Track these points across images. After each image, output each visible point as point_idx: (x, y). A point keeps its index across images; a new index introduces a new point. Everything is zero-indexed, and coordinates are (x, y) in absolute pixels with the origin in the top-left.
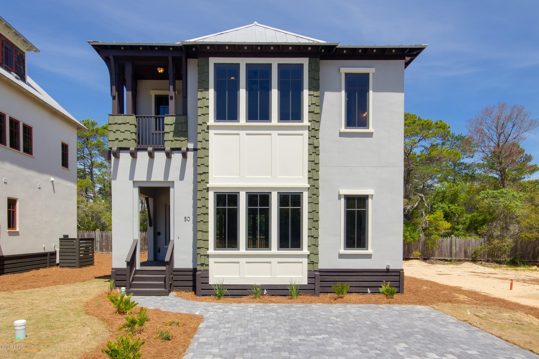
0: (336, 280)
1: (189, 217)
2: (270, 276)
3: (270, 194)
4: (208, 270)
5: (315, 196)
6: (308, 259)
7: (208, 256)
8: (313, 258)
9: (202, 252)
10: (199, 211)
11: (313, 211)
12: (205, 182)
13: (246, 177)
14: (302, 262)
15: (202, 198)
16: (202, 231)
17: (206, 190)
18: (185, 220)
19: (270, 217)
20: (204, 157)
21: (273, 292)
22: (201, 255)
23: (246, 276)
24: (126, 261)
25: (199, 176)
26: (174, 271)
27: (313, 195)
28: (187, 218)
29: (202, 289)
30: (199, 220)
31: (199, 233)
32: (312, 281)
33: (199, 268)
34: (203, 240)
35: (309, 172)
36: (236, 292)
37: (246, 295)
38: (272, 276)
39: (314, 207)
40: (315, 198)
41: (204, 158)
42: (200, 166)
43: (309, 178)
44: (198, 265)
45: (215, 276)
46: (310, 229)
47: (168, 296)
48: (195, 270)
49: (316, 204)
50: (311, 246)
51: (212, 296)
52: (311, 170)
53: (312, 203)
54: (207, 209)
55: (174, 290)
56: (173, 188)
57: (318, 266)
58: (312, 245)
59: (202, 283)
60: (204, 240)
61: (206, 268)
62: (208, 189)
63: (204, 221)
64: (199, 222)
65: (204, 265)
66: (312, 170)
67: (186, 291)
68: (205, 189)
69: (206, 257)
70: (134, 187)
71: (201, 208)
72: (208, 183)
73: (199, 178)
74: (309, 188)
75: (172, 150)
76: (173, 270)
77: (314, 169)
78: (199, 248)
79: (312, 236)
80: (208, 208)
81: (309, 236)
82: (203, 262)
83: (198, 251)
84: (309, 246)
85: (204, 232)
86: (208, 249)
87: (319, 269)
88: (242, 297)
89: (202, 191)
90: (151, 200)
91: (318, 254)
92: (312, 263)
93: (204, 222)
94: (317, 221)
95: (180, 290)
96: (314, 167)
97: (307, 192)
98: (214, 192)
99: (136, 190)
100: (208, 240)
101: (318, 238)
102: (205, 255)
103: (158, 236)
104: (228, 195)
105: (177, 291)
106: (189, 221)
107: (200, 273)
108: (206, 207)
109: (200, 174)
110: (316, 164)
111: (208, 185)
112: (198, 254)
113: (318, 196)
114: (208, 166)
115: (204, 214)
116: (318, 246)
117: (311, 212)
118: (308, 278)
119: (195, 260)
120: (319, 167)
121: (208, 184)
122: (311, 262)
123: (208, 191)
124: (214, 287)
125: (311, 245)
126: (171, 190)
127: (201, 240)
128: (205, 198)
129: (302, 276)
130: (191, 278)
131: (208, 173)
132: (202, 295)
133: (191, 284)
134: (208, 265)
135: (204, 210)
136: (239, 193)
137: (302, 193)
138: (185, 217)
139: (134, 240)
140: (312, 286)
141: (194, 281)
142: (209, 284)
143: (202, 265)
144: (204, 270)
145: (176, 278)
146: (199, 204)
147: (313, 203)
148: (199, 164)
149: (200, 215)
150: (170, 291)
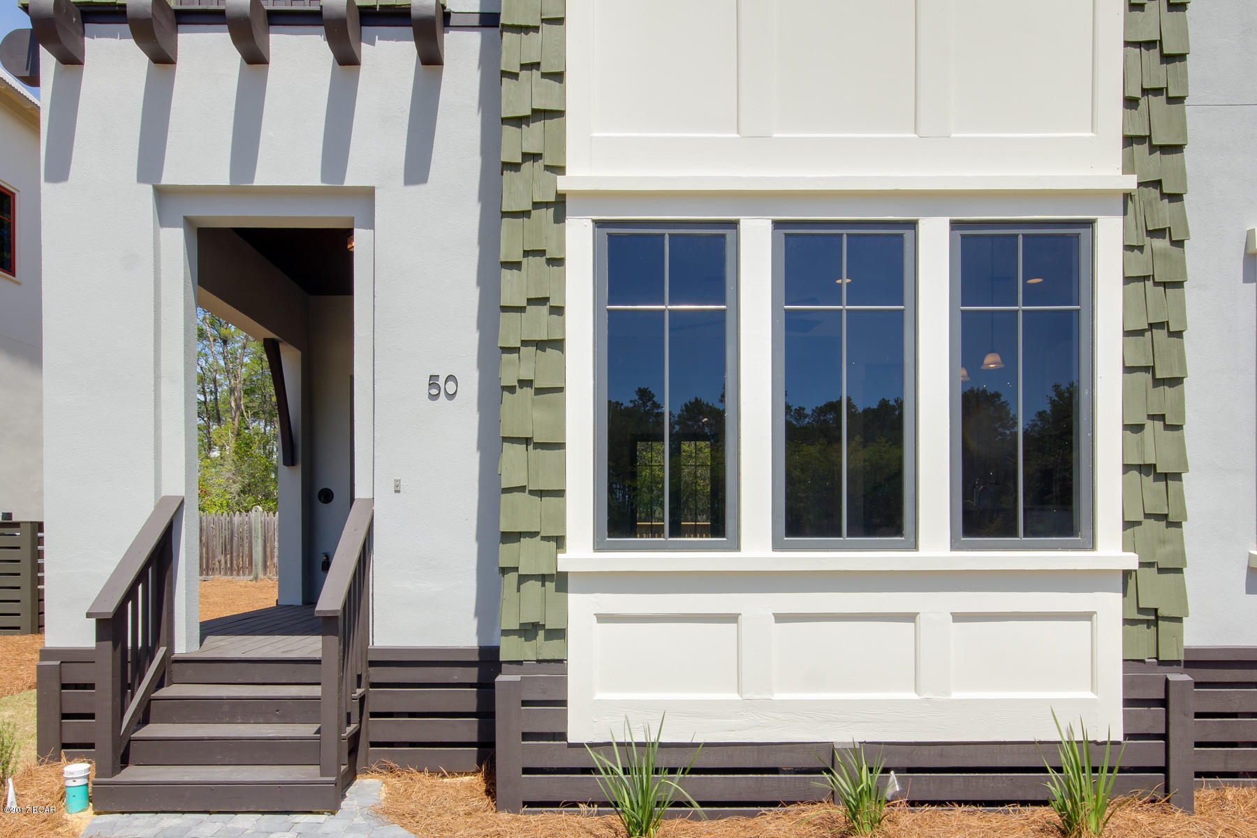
0: (1234, 711)
1: (450, 378)
2: (912, 696)
3: (908, 234)
4: (561, 661)
5: (1161, 244)
6: (1125, 595)
7: (561, 581)
8: (1154, 592)
9: (528, 557)
10: (512, 330)
11: (1152, 326)
12: (547, 168)
13: (775, 135)
14: (1088, 616)
15: (527, 253)
16: (527, 441)
17: (551, 211)
18: (434, 392)
19: (908, 360)
20: (538, 23)
21: (928, 785)
22: (523, 579)
23: (778, 696)
24: (89, 615)
25: (508, 130)
26: (373, 664)
27: (1154, 233)
28: (441, 382)
29: (526, 771)
30: (509, 379)
31: (513, 453)
32: (1152, 719)
33: (510, 649)
34: (532, 492)
35: (1130, 103)
36: (719, 786)
37: (774, 804)
38: (922, 697)
39: (1158, 304)
40: (1165, 255)
41: (536, 29)
42: (514, 76)
43: (1129, 141)
44: (506, 633)
45: (599, 696)
46: (1136, 428)
47: (333, 813)
48: (488, 660)
49: (1165, 285)
50: (1139, 523)
51: (583, 808)
52: (1138, 94)
53: (1144, 278)
54: (555, 317)
55: (374, 767)
56: (370, 225)
57: (1179, 636)
58: (1147, 516)
59: (526, 736)
60: (541, 493)
61: (548, 649)
62: (559, 206)
63: (537, 385)
64: (511, 389)
65: (541, 633)
66: (1145, 92)
67: (434, 772)
68: (546, 205)
69: (551, 586)
70: (163, 218)
71: (521, 309)
72: (559, 170)
73: (513, 143)
74: (1127, 196)
75: (362, 25)
76: (372, 658)
77: (1157, 91)
78: (511, 537)
79: (1147, 469)
80: (559, 311)
81: (1127, 468)
82: (530, 617)
83: (506, 556)
84: (1128, 525)
85: (540, 446)
86: (560, 541)
87: (1188, 651)
88: (753, 815)
89: (525, 214)
90: (291, 359)
91: (1179, 571)
92: (1148, 622)
93: (540, 391)
94: (1176, 382)
95: (404, 767)
96: (1158, 74)
97: (1119, 220)
98: (594, 221)
99: (175, 242)
100: (560, 493)
101: (1177, 477)
102: (543, 578)
103: (322, 508)
104: (670, 235)
105: (391, 770)
106: (451, 397)
107: (517, 678)
108: (551, 307)
109: (518, 121)
110: (1167, 59)
111: (563, 184)
112: (504, 571)
113: (1179, 244)
114: (559, 77)
115: (541, 345)
116: (1178, 525)
117: (1140, 333)
118: (1128, 702)
119: (487, 607)
120: (1185, 74)
121: (559, 178)
122: (1141, 610)
123: (560, 218)
124: (596, 759)
125: (1141, 517)
126: (361, 242)
127: (522, 489)
128: (542, 253)
129: (1089, 695)
130: (468, 700)
131: (560, 114)
132: (531, 804)
133: (468, 729)
134: (559, 634)
135: (537, 324)
136: (734, 224)
137: (1090, 224)
138: (434, 378)
139: (162, 502)
140: (1151, 753)
141: (486, 714)
142: (572, 739)
143: (529, 631)
144: (539, 661)
145: (381, 698)
146: (513, 288)
147: (1149, 284)
148: (510, 62)
149: (516, 350)
150: (349, 778)
